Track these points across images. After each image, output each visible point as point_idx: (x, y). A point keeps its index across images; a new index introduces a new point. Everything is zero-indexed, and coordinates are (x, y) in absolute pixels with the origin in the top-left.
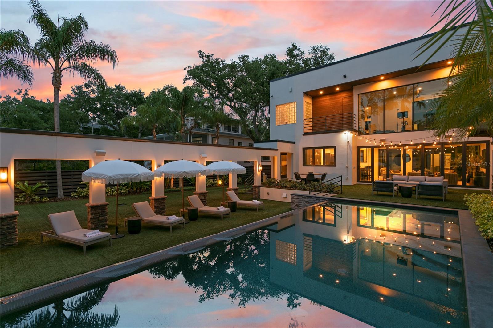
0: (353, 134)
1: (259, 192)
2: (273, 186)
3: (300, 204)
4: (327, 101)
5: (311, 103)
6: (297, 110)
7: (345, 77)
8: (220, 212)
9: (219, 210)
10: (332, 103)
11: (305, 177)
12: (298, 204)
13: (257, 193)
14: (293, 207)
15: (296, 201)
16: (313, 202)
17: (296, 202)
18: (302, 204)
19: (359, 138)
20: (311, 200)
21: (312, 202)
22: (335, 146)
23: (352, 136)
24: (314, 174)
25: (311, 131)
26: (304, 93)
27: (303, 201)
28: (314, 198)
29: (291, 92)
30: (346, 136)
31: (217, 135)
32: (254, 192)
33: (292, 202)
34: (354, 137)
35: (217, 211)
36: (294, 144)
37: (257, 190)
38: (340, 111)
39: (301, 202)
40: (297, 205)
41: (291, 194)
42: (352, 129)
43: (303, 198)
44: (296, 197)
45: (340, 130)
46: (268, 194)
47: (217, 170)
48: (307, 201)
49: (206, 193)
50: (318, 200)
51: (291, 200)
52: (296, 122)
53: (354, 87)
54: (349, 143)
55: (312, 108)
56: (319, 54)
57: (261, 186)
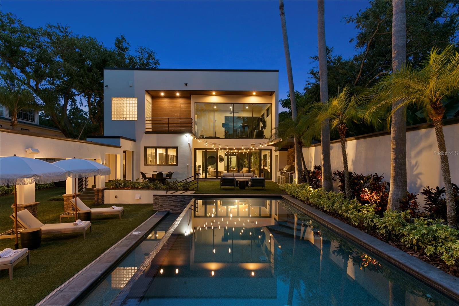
0: (193, 137)
1: (103, 196)
2: (121, 187)
3: (164, 204)
4: (165, 103)
5: (151, 102)
6: (138, 106)
7: (186, 84)
8: (80, 228)
9: (77, 226)
10: (172, 106)
11: (151, 176)
12: (162, 204)
13: (100, 197)
14: (157, 208)
15: (159, 201)
16: (179, 200)
17: (160, 203)
18: (167, 204)
19: (198, 141)
20: (176, 199)
21: (177, 201)
22: (177, 147)
23: (192, 139)
24: (163, 173)
25: (151, 130)
26: (146, 90)
27: (167, 201)
28: (179, 196)
29: (131, 86)
30: (187, 138)
31: (14, 122)
32: (95, 196)
33: (155, 204)
34: (193, 140)
35: (74, 228)
36: (135, 142)
37: (100, 194)
38: (178, 115)
39: (165, 202)
40: (160, 206)
41: (153, 195)
42: (191, 133)
43: (168, 198)
44: (160, 198)
45: (181, 133)
46: (116, 197)
47: (73, 171)
48: (172, 201)
49: (35, 205)
50: (183, 198)
51: (154, 201)
52: (136, 119)
53: (191, 95)
54: (189, 145)
55: (152, 108)
56: (146, 56)
57: (105, 189)
